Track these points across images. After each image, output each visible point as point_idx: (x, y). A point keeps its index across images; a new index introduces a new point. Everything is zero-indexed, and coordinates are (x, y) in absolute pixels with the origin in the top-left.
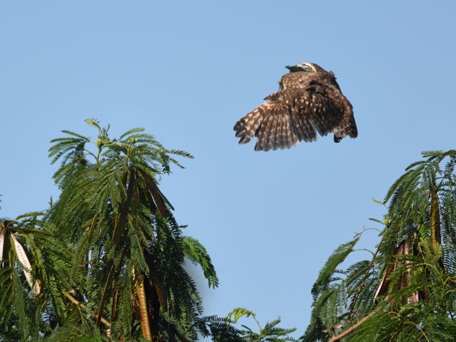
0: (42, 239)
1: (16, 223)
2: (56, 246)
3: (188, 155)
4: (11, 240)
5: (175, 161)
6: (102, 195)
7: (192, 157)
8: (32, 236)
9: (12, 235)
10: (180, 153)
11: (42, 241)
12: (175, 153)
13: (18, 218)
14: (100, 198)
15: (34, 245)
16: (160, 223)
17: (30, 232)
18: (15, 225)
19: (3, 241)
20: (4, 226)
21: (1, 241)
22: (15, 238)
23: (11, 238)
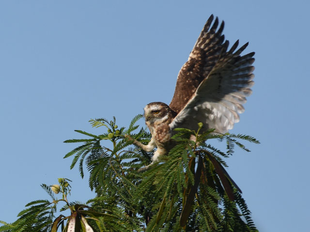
0: (112, 222)
1: (87, 207)
2: (126, 229)
3: (254, 140)
4: (82, 224)
5: (241, 145)
6: (169, 179)
7: (258, 142)
8: (102, 218)
9: (83, 219)
10: (246, 138)
11: (112, 224)
12: (242, 137)
13: (89, 202)
14: (167, 182)
15: (105, 228)
16: (228, 206)
17: (100, 215)
18: (85, 209)
19: (74, 224)
20: (74, 210)
21: (72, 224)
22: (85, 221)
23: (81, 221)
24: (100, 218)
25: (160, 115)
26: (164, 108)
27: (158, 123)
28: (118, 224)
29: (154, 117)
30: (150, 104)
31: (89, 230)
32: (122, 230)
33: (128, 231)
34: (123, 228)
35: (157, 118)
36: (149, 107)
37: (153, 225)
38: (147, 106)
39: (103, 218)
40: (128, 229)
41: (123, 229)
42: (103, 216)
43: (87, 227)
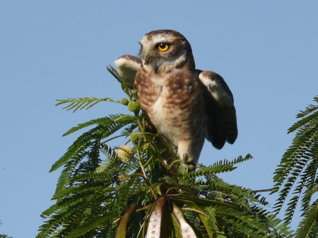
0: (230, 217)
2: (255, 230)
4: (174, 220)
8: (211, 210)
9: (176, 211)
11: (231, 221)
15: (216, 228)
17: (208, 204)
19: (159, 219)
20: (160, 193)
21: (155, 220)
22: (180, 214)
23: (172, 215)
24: (208, 209)
25: (171, 53)
26: (178, 40)
27: (167, 69)
28: (241, 221)
29: (159, 57)
30: (151, 33)
31: (187, 231)
32: (248, 232)
33: (260, 234)
34: (250, 228)
35: (166, 59)
36: (150, 38)
37: (311, 224)
38: (145, 38)
39: (214, 209)
40: (260, 231)
41: (250, 231)
42: (213, 206)
43: (184, 225)
